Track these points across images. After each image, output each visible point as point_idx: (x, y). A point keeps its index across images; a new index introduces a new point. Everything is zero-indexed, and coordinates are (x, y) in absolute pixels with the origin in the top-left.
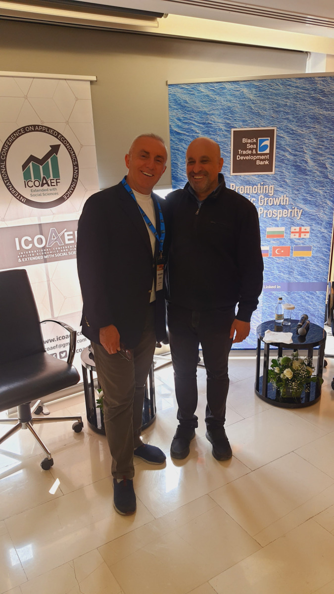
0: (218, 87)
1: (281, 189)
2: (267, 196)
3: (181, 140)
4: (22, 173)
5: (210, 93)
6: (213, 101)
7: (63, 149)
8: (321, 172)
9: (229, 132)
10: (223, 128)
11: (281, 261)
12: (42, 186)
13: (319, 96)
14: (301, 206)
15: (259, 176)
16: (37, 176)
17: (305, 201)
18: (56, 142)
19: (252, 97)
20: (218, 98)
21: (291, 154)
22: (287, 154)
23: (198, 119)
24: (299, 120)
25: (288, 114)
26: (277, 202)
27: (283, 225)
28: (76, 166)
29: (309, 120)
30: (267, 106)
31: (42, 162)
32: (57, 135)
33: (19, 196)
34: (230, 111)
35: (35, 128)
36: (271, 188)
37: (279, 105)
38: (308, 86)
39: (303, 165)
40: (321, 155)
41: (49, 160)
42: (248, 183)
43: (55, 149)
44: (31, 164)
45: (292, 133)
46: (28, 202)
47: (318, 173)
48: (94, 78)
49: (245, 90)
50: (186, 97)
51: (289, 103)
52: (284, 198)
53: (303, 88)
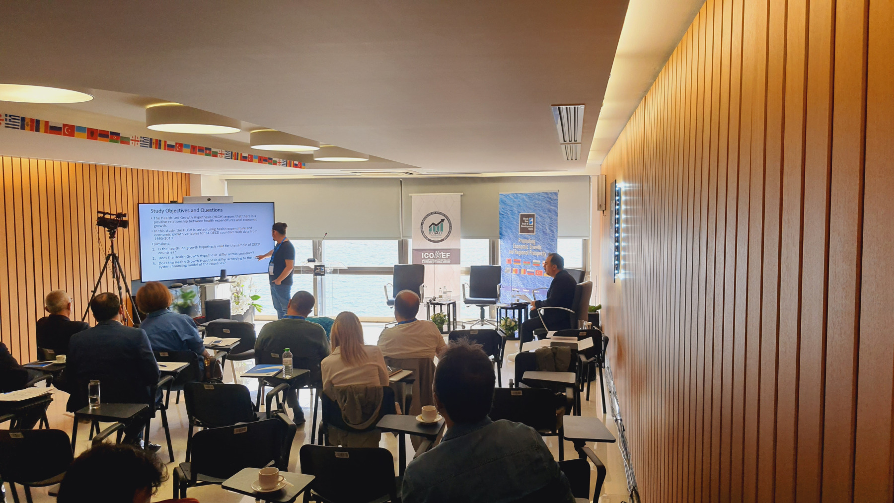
0: (516, 196)
1: (538, 242)
2: (533, 245)
3: (504, 217)
4: (428, 229)
5: (513, 198)
6: (514, 201)
7: (446, 221)
8: (552, 235)
9: (519, 214)
10: (517, 213)
11: (539, 278)
12: (436, 234)
13: (549, 200)
14: (546, 251)
15: (530, 235)
16: (434, 230)
17: (547, 248)
18: (443, 218)
19: (526, 200)
20: (515, 200)
21: (541, 226)
22: (539, 225)
23: (509, 208)
24: (543, 210)
25: (539, 207)
26: (537, 248)
27: (540, 260)
28: (451, 227)
29: (547, 211)
30: (532, 204)
31: (436, 225)
32: (444, 215)
33: (426, 238)
34: (519, 205)
35: (436, 213)
36: (534, 241)
37: (536, 204)
38: (545, 196)
39: (545, 231)
40: (552, 227)
41: (440, 225)
42: (525, 238)
43: (443, 220)
44: (432, 226)
45: (541, 216)
46: (429, 240)
47: (551, 235)
48: (462, 194)
49: (524, 197)
50: (505, 199)
51: (540, 202)
52: (539, 247)
53: (544, 197)
